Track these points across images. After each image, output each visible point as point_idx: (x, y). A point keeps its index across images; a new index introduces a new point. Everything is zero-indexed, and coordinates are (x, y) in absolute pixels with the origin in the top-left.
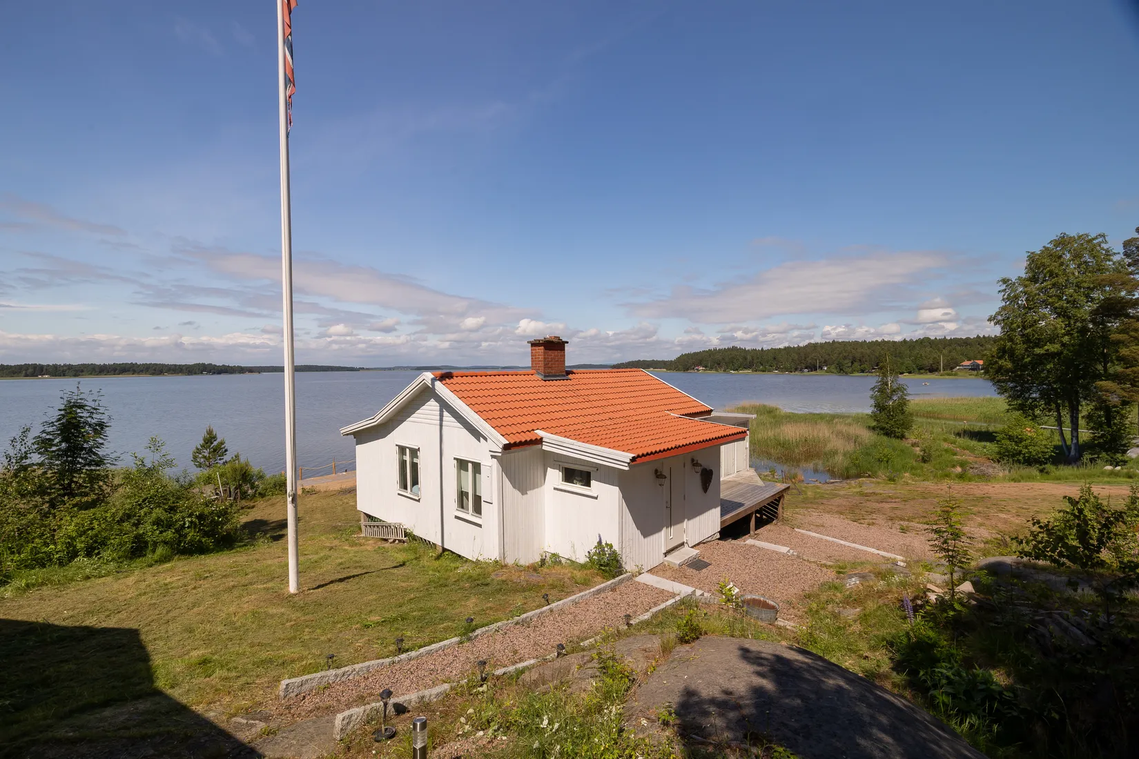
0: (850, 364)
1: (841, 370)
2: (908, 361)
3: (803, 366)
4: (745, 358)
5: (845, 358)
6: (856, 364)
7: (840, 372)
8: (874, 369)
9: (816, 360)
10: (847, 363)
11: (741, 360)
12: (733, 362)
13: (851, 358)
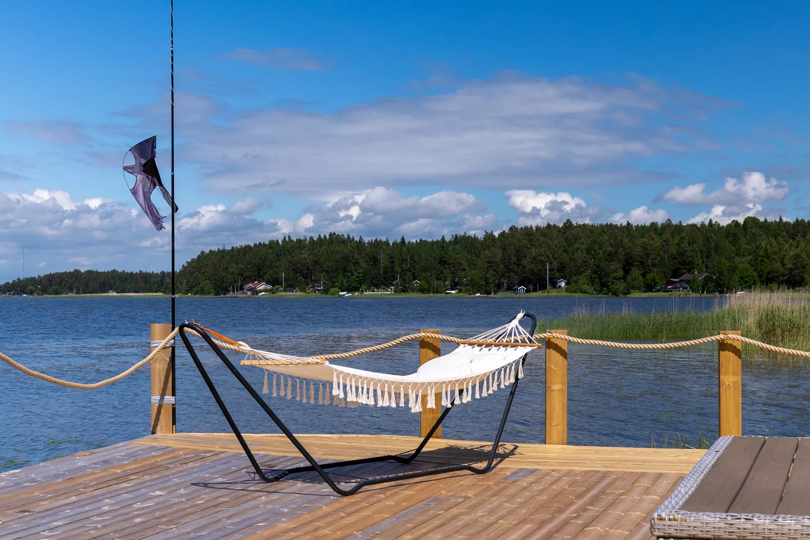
0: (621, 273)
1: (603, 285)
2: (743, 263)
3: (516, 279)
4: (375, 260)
5: (610, 257)
6: (636, 272)
7: (600, 292)
8: (672, 283)
9: (543, 263)
10: (615, 268)
11: (364, 265)
12: (345, 270)
13: (622, 258)
